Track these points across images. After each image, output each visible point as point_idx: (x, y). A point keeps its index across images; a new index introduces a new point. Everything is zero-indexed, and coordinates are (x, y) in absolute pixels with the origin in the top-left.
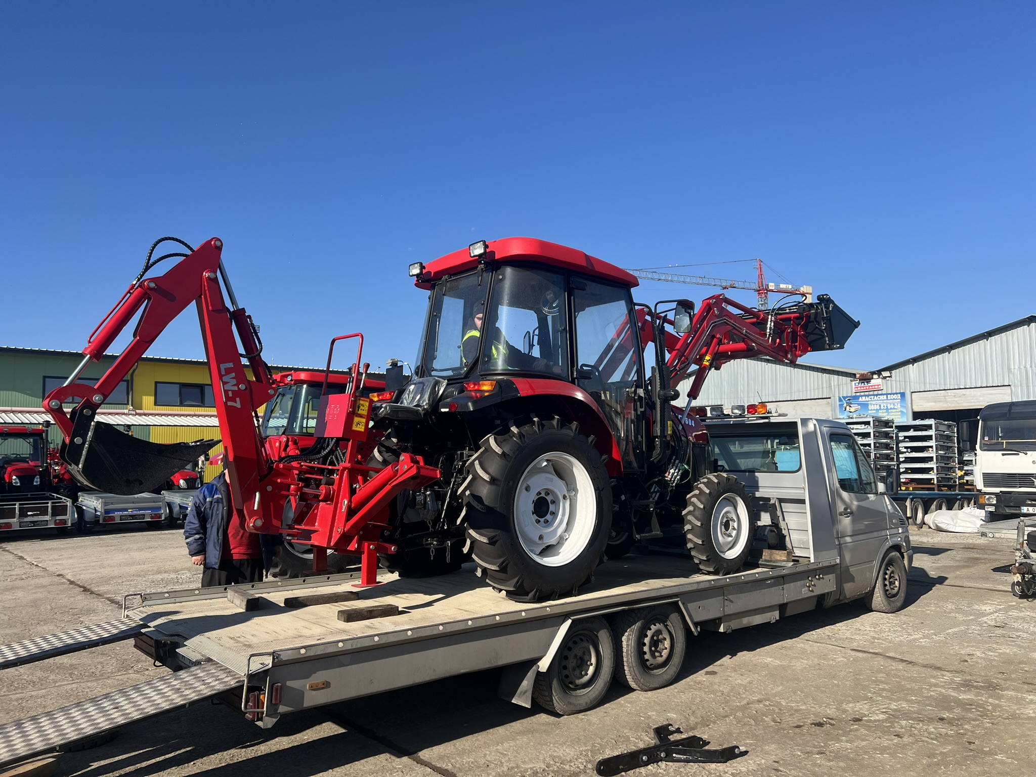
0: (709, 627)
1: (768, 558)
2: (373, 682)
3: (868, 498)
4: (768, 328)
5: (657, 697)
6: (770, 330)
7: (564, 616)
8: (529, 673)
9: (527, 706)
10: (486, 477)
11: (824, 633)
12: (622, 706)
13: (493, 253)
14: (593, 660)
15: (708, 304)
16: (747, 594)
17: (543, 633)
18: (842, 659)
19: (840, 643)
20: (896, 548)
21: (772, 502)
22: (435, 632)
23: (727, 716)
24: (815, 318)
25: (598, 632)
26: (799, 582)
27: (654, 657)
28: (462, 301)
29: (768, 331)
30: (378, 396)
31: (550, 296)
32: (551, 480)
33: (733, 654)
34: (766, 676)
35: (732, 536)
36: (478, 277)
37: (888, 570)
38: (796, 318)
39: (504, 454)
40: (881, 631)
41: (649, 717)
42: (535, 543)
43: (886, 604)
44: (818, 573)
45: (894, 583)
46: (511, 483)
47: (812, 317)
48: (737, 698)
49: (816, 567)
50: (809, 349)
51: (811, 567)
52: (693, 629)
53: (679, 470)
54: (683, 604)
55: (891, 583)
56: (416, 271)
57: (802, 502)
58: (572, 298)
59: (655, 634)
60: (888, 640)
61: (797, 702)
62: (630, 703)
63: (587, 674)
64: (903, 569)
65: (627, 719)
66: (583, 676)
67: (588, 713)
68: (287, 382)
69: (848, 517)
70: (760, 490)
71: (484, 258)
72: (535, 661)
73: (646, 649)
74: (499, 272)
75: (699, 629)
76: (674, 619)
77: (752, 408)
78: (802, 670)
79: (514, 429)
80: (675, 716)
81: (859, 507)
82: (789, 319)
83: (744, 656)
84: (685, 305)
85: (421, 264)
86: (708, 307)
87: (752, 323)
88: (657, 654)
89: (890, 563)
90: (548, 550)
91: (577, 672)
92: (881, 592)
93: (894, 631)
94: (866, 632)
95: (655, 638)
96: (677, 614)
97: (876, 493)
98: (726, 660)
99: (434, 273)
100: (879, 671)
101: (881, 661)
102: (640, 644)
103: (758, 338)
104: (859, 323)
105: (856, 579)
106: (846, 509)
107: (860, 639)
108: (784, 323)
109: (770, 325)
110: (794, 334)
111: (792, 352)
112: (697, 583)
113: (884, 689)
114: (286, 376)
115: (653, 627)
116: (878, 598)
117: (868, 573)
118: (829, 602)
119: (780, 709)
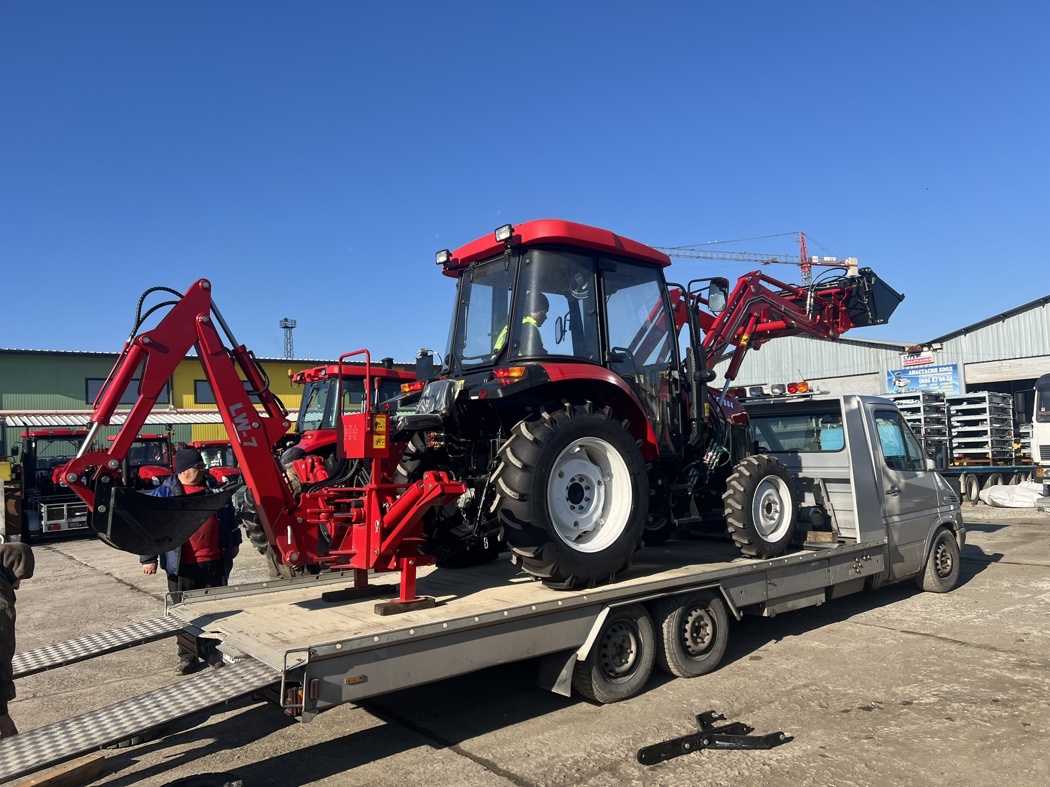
0: (752, 612)
1: (812, 540)
2: (410, 675)
3: (917, 475)
4: (808, 305)
5: (700, 684)
6: (810, 306)
7: (602, 604)
8: (568, 662)
9: (566, 695)
10: (518, 464)
11: (873, 615)
12: (664, 693)
13: (519, 237)
14: (634, 648)
15: (744, 282)
16: (791, 577)
17: (582, 621)
18: (892, 641)
19: (890, 625)
20: (948, 525)
21: (816, 482)
22: (471, 624)
23: (772, 702)
24: (857, 293)
25: (637, 620)
26: (845, 564)
27: (696, 643)
28: (491, 288)
29: (808, 307)
30: (409, 386)
31: (579, 278)
32: (585, 466)
33: (779, 638)
34: (812, 660)
35: (774, 519)
36: (505, 262)
37: (940, 548)
38: (837, 293)
39: (535, 441)
40: (933, 612)
41: (692, 704)
42: (569, 529)
43: (938, 583)
44: (865, 554)
45: (947, 562)
46: (543, 470)
47: (854, 292)
48: (782, 683)
49: (863, 548)
50: (852, 325)
51: (857, 548)
52: (736, 614)
53: (718, 453)
54: (725, 589)
55: (942, 562)
56: (442, 258)
57: (847, 481)
58: (602, 279)
59: (697, 620)
60: (940, 621)
61: (844, 686)
62: (673, 690)
63: (627, 662)
64: (955, 547)
65: (669, 706)
66: (623, 664)
67: (630, 700)
68: (321, 376)
69: (896, 495)
70: (803, 471)
71: (510, 242)
72: (574, 650)
73: (687, 635)
74: (526, 256)
75: (742, 614)
76: (715, 605)
77: (793, 387)
78: (849, 654)
79: (545, 415)
80: (718, 702)
81: (907, 485)
82: (830, 295)
83: (789, 640)
84: (720, 284)
85: (448, 251)
86: (744, 285)
87: (792, 301)
88: (699, 640)
89: (942, 541)
90: (583, 537)
91: (617, 660)
92: (932, 571)
93: (947, 611)
94: (916, 613)
95: (697, 624)
96: (718, 599)
97: (925, 470)
98: (771, 645)
99: (461, 260)
100: (931, 653)
101: (932, 642)
102: (681, 630)
103: (797, 316)
104: (903, 296)
105: (905, 559)
106: (893, 487)
107: (910, 621)
108: (824, 299)
109: (809, 301)
110: (836, 309)
111: (833, 328)
112: (739, 567)
113: (935, 672)
114: (320, 370)
115: (694, 613)
116: (930, 578)
117: (918, 552)
118: (878, 583)
119: (827, 694)
